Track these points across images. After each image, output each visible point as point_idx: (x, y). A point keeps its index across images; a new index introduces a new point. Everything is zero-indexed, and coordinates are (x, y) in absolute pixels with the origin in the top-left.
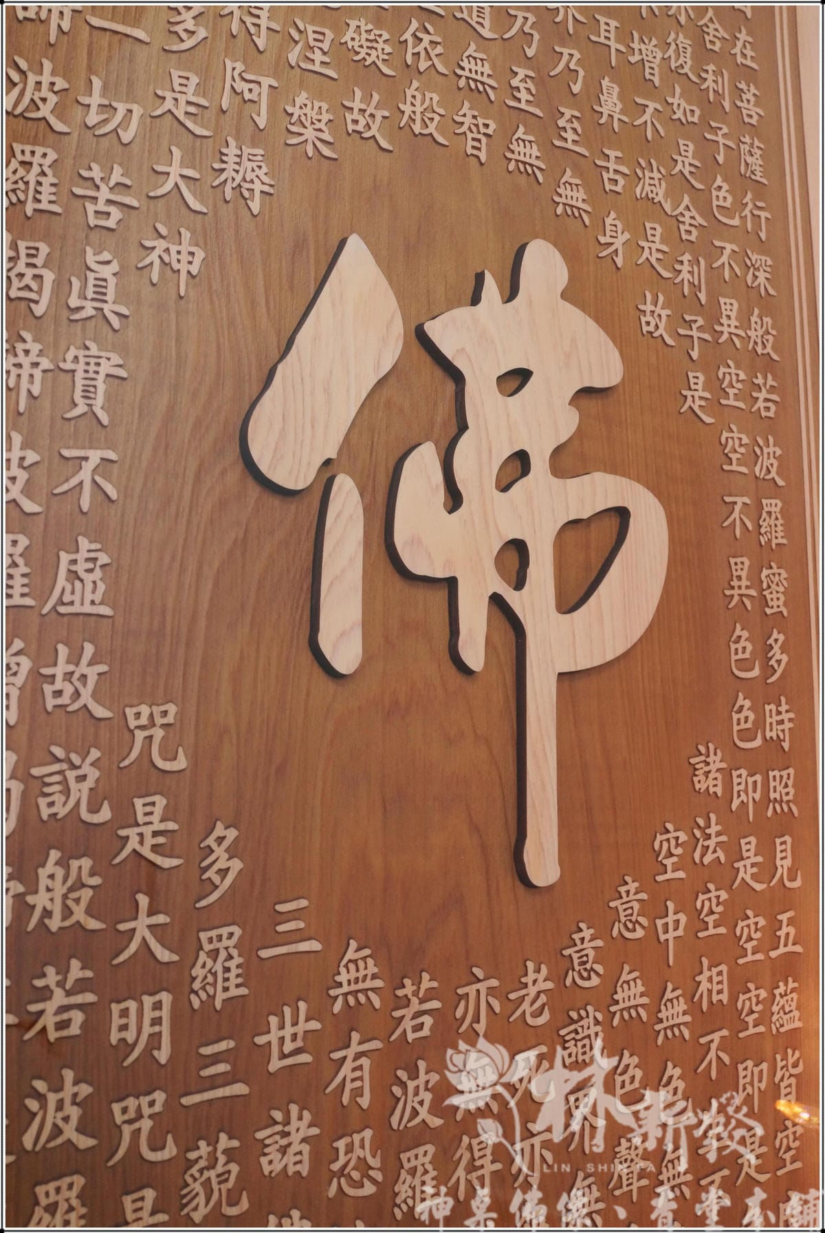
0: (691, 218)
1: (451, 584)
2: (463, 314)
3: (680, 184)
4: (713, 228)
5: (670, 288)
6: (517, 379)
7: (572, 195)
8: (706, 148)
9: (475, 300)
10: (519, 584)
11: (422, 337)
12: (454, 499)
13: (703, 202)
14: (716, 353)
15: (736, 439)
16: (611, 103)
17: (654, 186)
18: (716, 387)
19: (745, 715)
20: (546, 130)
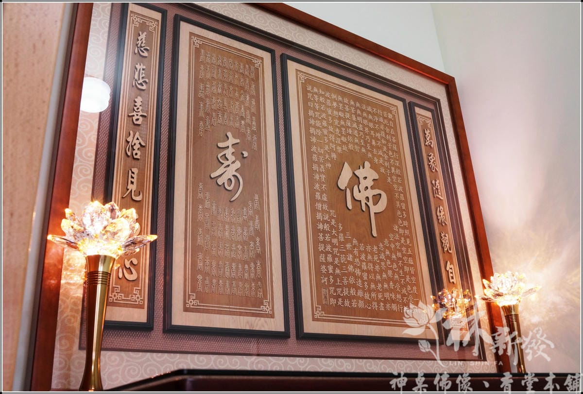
0: (386, 157)
1: (360, 201)
2: (358, 170)
3: (384, 152)
4: (390, 158)
5: (384, 167)
6: (365, 178)
7: (370, 155)
8: (388, 147)
9: (359, 169)
10: (368, 202)
11: (354, 173)
12: (360, 192)
13: (388, 154)
14: (391, 175)
15: (395, 186)
16: (374, 143)
17: (380, 153)
18: (391, 178)
19: (400, 222)
20: (366, 147)
